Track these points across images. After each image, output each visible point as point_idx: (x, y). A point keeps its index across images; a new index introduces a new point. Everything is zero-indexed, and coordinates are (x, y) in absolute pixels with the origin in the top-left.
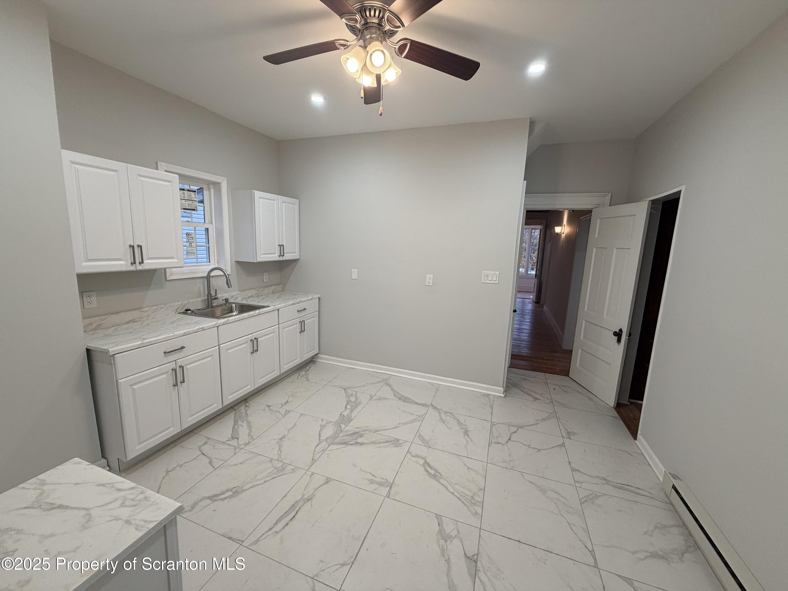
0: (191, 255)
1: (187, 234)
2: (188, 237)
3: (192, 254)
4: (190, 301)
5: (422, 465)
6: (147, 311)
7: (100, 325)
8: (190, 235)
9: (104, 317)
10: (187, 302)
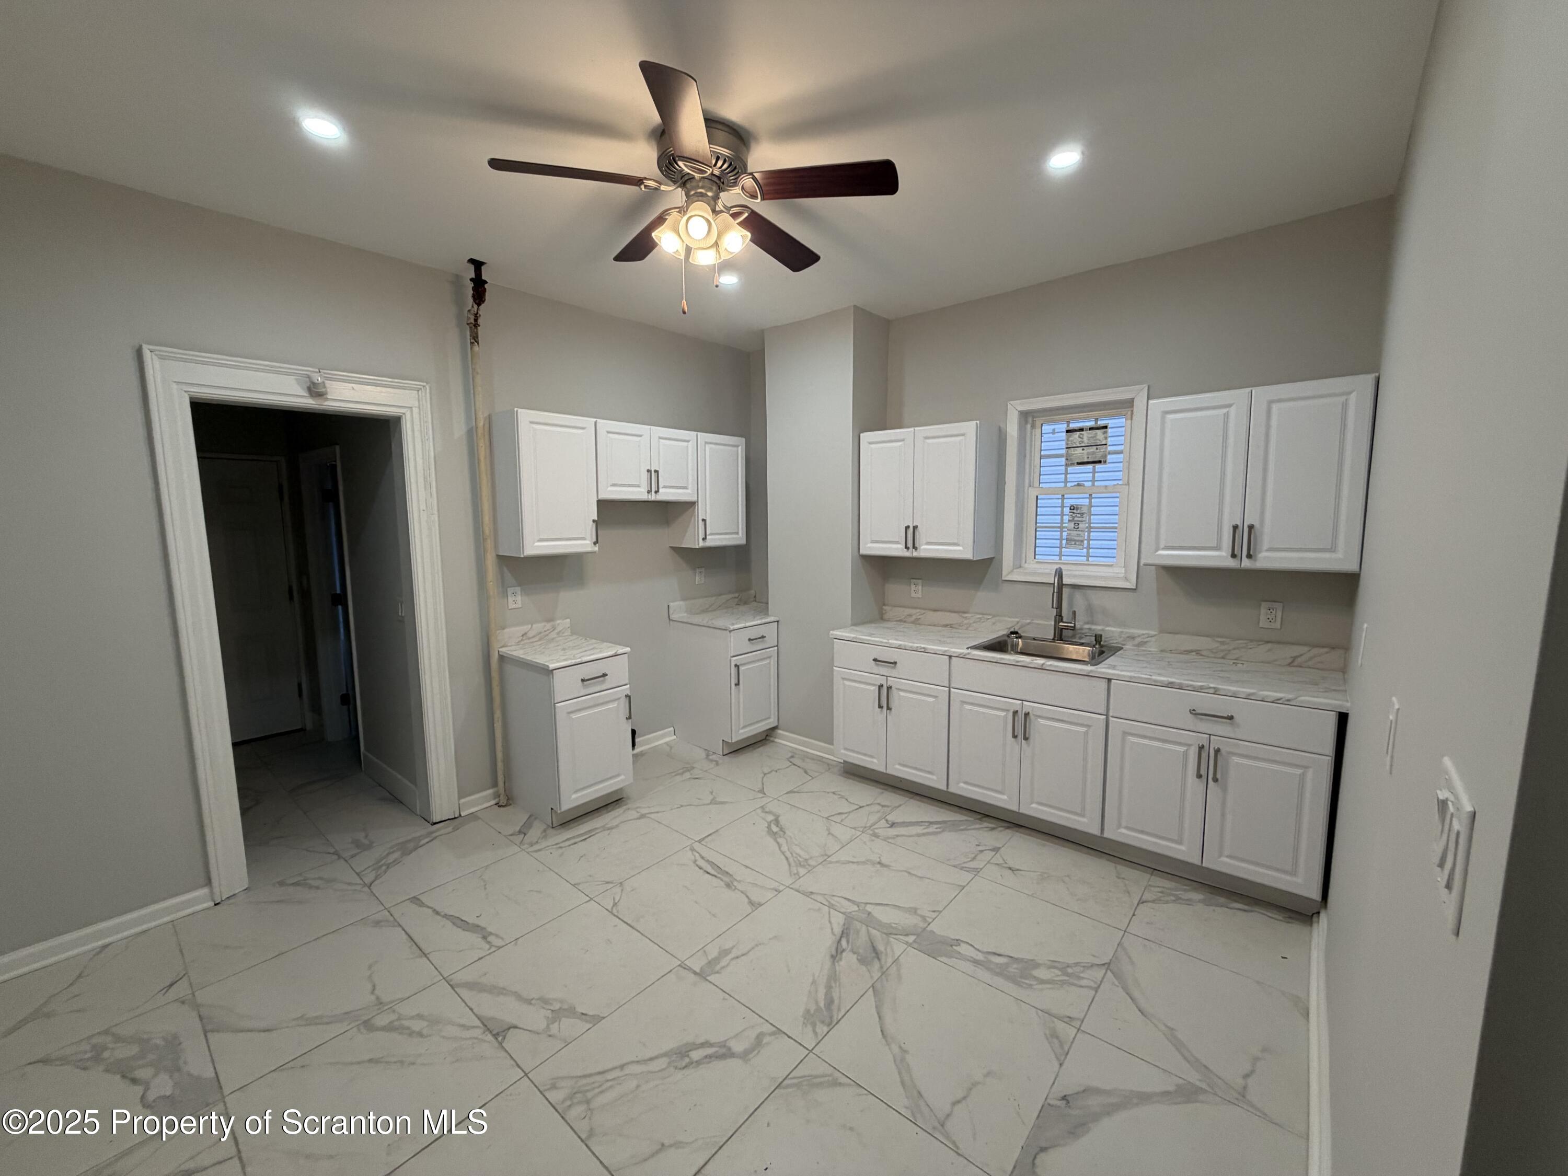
0: (1075, 544)
1: (1072, 508)
2: (1073, 513)
3: (1077, 543)
4: (1035, 621)
5: (726, 1041)
6: (969, 619)
7: (918, 619)
8: (1077, 509)
9: (923, 611)
10: (1028, 621)
